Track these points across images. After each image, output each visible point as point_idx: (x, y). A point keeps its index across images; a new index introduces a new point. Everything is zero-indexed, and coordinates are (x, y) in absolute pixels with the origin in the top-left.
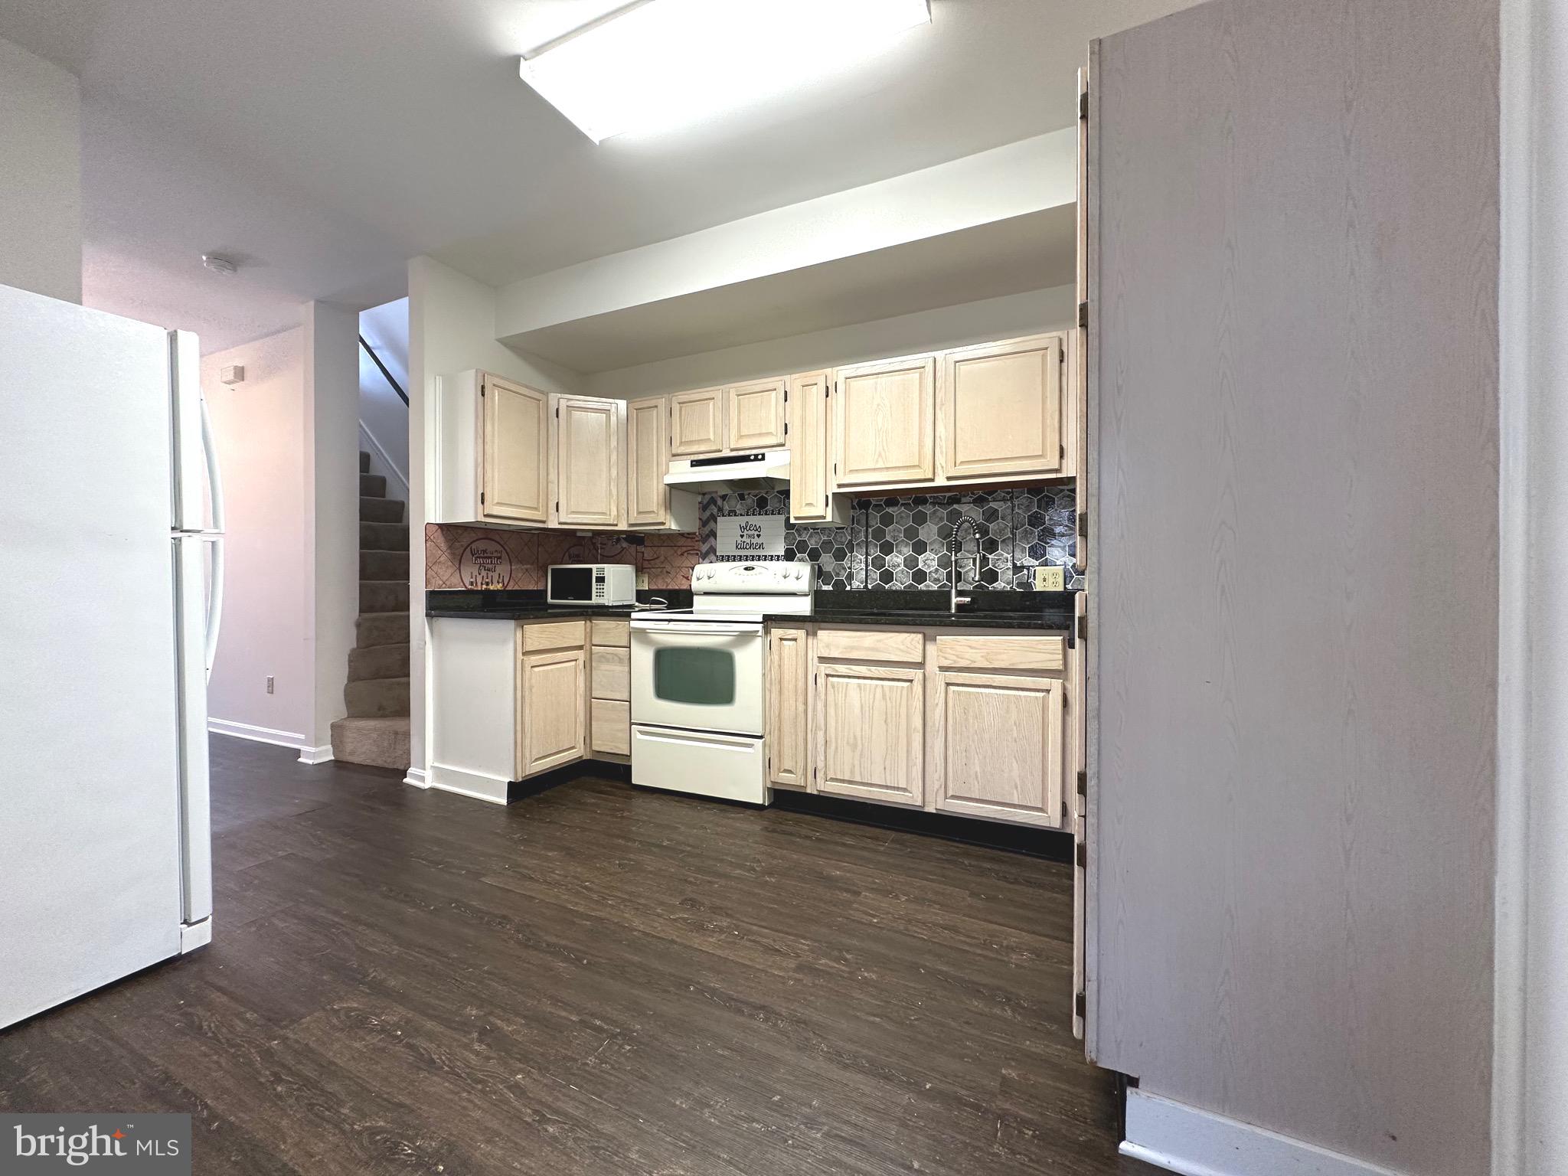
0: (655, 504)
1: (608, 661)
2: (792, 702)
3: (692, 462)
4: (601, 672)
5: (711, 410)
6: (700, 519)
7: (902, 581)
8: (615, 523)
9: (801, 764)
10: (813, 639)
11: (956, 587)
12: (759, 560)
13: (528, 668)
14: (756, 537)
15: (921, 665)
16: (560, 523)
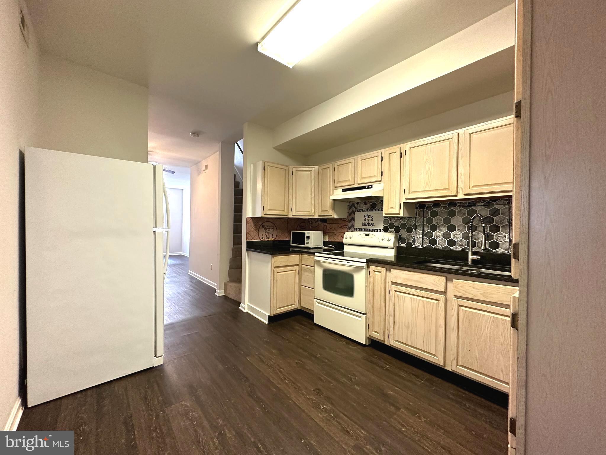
0: (328, 208)
1: (307, 271)
2: (379, 300)
3: (342, 190)
4: (305, 275)
5: (350, 168)
6: (348, 213)
7: (441, 244)
8: (313, 215)
9: (382, 330)
10: (389, 273)
11: (472, 249)
12: (372, 231)
13: (275, 273)
14: (371, 221)
15: (444, 293)
16: (293, 216)
